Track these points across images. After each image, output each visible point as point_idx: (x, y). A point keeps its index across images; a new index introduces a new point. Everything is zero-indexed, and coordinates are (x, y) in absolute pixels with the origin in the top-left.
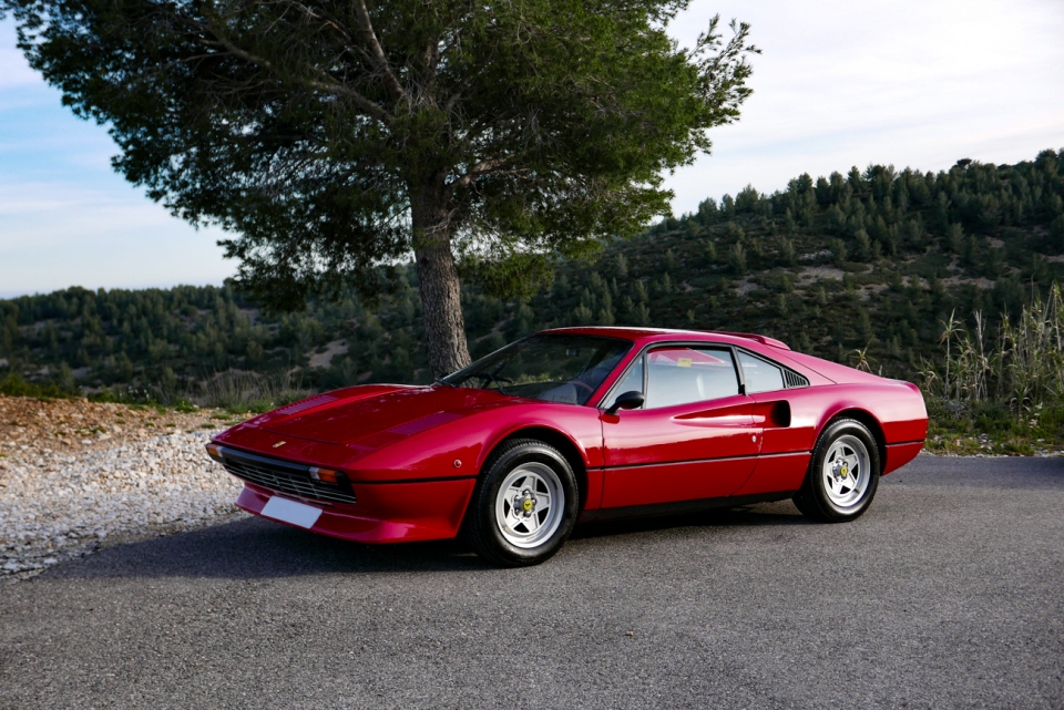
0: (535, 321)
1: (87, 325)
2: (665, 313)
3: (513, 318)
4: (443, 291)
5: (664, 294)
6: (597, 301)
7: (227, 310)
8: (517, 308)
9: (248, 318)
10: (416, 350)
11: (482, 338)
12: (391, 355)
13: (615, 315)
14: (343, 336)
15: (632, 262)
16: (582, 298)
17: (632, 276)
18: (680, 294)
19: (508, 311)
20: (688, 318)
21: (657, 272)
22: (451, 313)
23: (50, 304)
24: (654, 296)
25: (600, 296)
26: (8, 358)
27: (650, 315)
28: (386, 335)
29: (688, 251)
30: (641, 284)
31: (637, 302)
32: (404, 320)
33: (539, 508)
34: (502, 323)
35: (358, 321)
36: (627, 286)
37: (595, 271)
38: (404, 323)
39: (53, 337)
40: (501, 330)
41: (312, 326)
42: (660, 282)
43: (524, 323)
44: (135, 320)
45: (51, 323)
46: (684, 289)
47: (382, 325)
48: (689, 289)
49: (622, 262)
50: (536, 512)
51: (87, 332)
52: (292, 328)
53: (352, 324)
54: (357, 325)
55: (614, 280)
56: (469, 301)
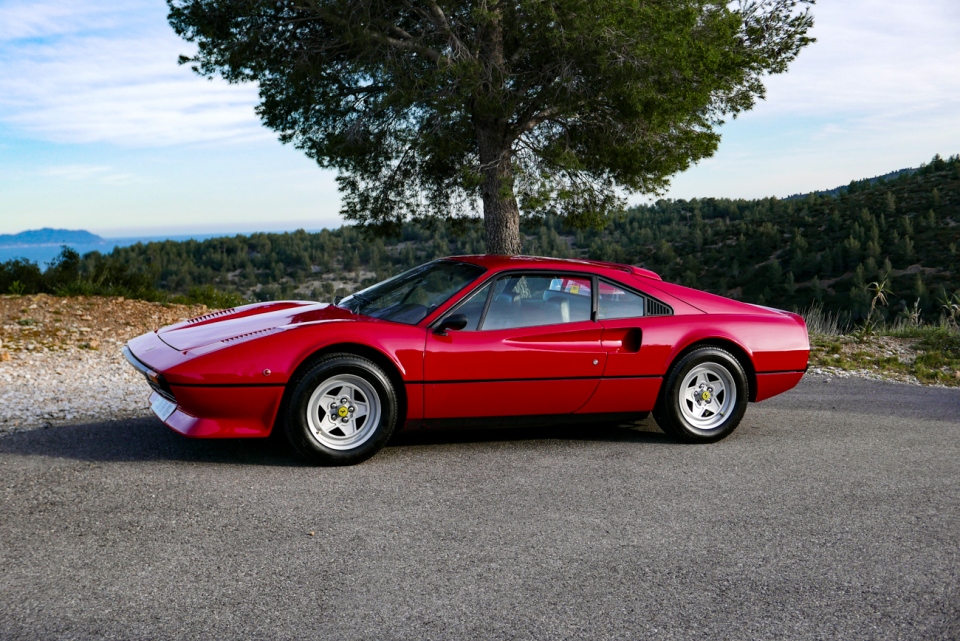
0: (809, 251)
1: (437, 247)
2: (929, 245)
3: (788, 247)
4: (501, 222)
5: (928, 228)
6: (865, 233)
7: (549, 236)
8: (792, 239)
9: (566, 243)
10: (703, 273)
11: (761, 264)
12: (681, 277)
13: (882, 246)
14: (641, 260)
15: (899, 200)
16: (852, 231)
17: (899, 212)
18: (944, 229)
19: (785, 241)
20: (950, 250)
21: (922, 209)
22: (508, 241)
23: (410, 229)
24: (918, 229)
25: (868, 229)
26: (376, 272)
27: (914, 247)
28: (678, 260)
29: (954, 190)
30: (907, 219)
31: (902, 235)
32: (694, 247)
33: (356, 415)
34: (779, 252)
35: (655, 248)
36: (894, 221)
37: (865, 207)
38: (694, 250)
39: (411, 256)
40: (778, 258)
41: (615, 251)
42: (925, 217)
43: (799, 252)
44: (475, 243)
45: (409, 243)
46: (948, 224)
47: (675, 251)
48: (953, 224)
49: (891, 199)
50: (354, 419)
51: (437, 252)
52: (599, 252)
53: (650, 250)
54: (654, 251)
55: (883, 216)
56: (751, 232)
